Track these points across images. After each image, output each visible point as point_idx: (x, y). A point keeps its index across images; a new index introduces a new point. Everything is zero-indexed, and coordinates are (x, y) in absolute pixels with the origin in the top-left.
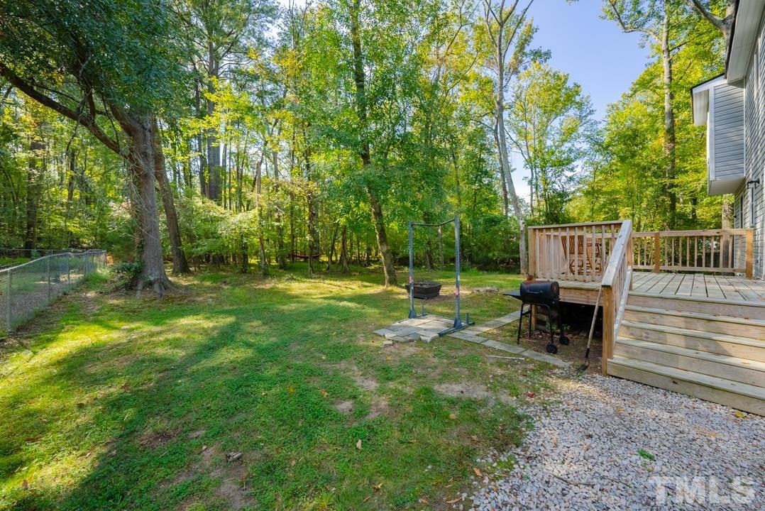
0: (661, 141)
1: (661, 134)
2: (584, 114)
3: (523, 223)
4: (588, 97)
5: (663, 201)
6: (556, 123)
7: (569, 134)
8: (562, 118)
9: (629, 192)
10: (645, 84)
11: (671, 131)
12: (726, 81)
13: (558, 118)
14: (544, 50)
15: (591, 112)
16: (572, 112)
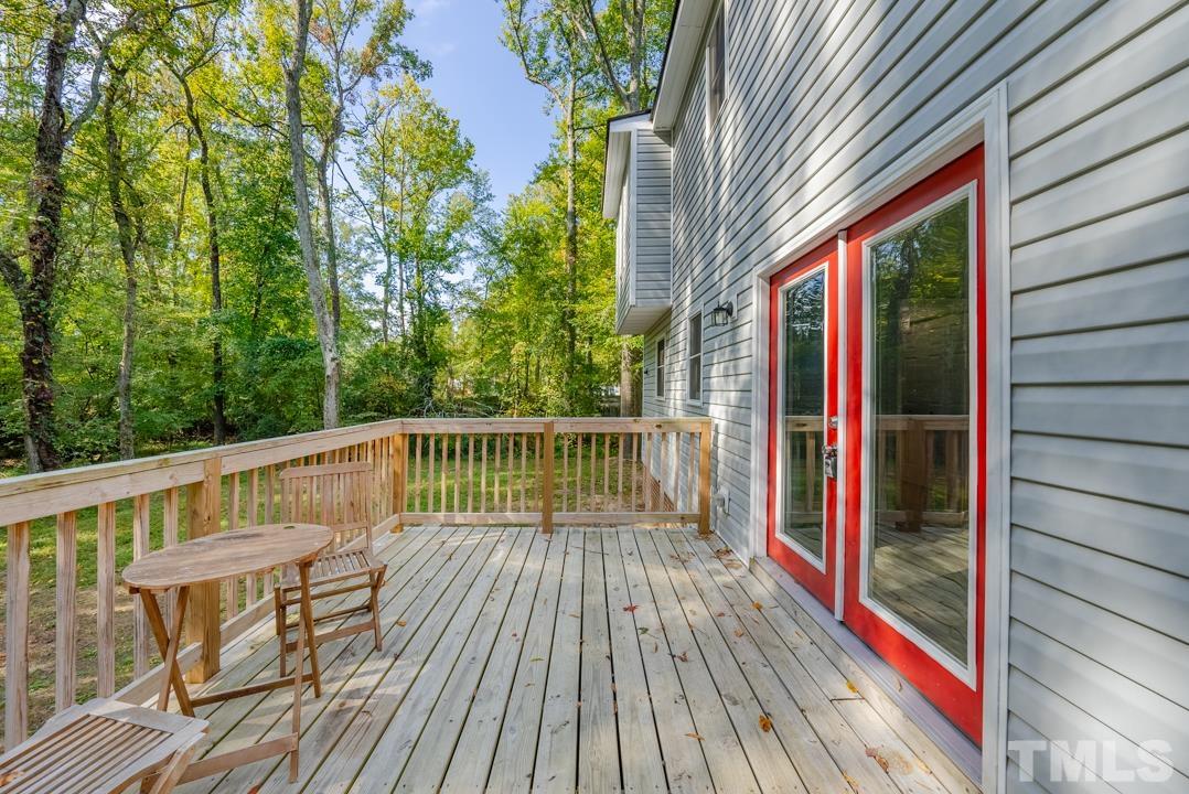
0: (561, 254)
1: (563, 244)
2: (481, 197)
3: (333, 359)
4: (487, 174)
5: (563, 336)
6: (441, 197)
7: (460, 219)
8: (451, 191)
9: (525, 319)
10: (548, 173)
11: (572, 240)
12: (651, 126)
13: (445, 190)
14: (422, 58)
15: (489, 197)
16: (465, 188)
